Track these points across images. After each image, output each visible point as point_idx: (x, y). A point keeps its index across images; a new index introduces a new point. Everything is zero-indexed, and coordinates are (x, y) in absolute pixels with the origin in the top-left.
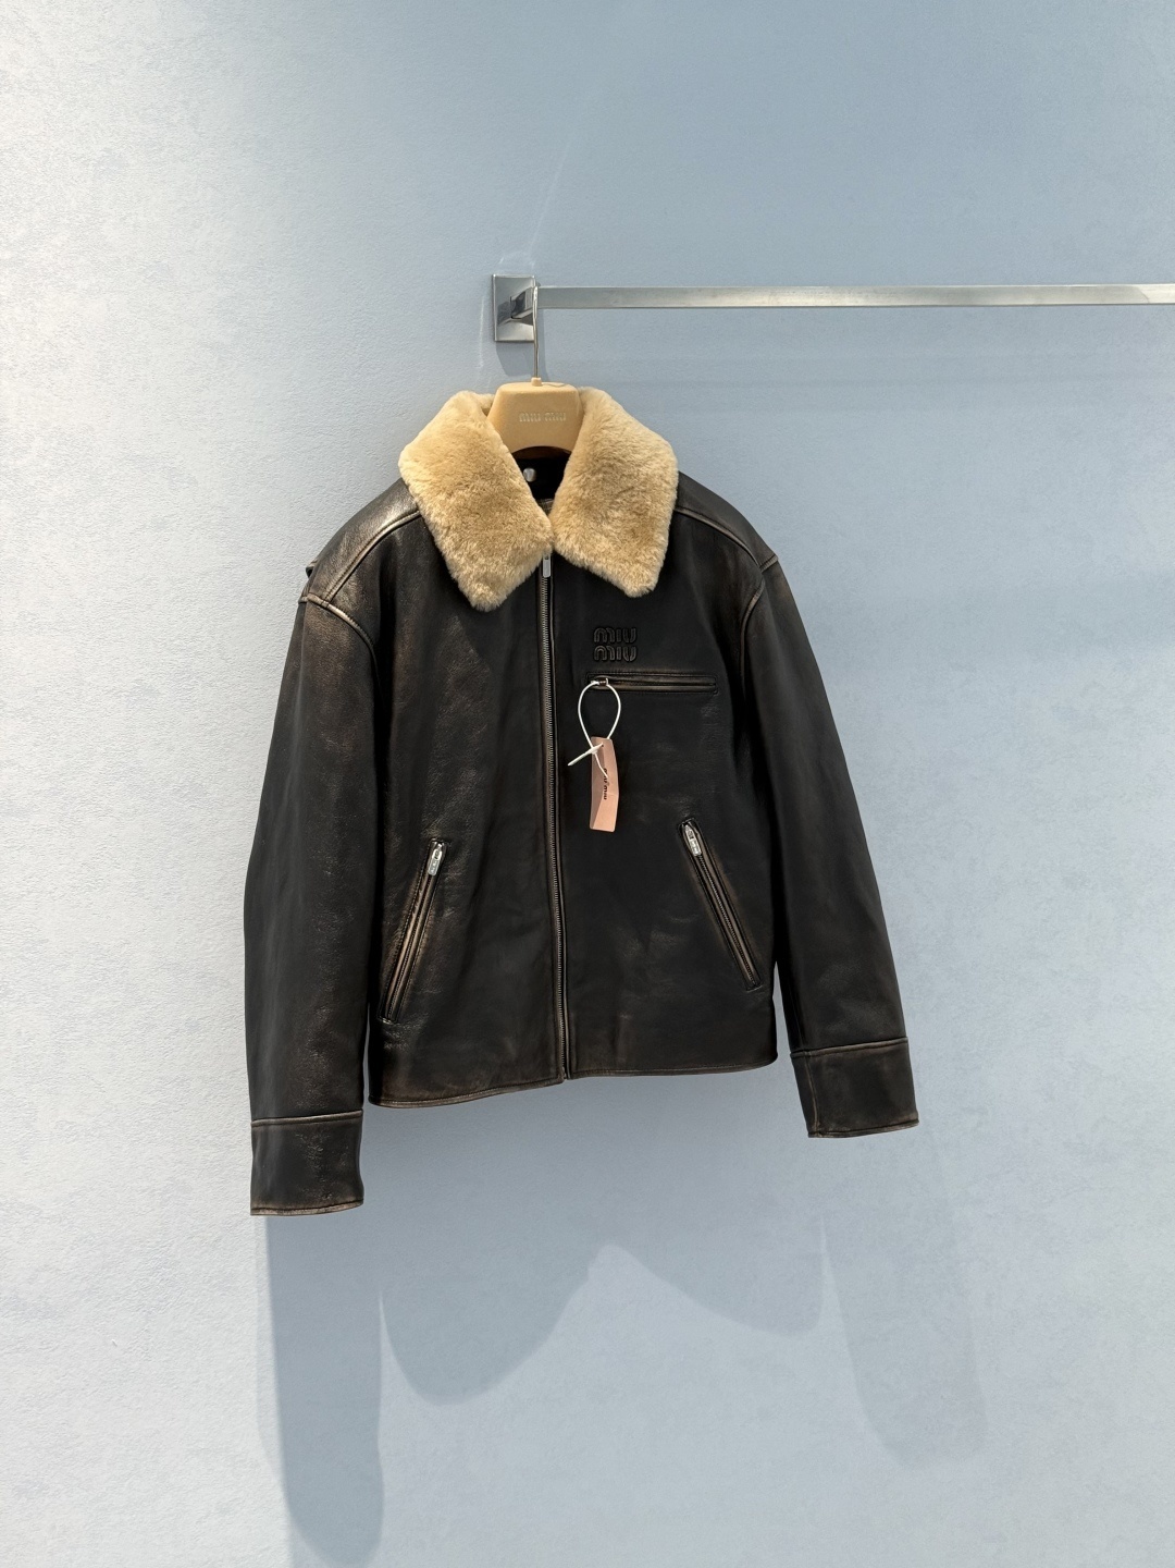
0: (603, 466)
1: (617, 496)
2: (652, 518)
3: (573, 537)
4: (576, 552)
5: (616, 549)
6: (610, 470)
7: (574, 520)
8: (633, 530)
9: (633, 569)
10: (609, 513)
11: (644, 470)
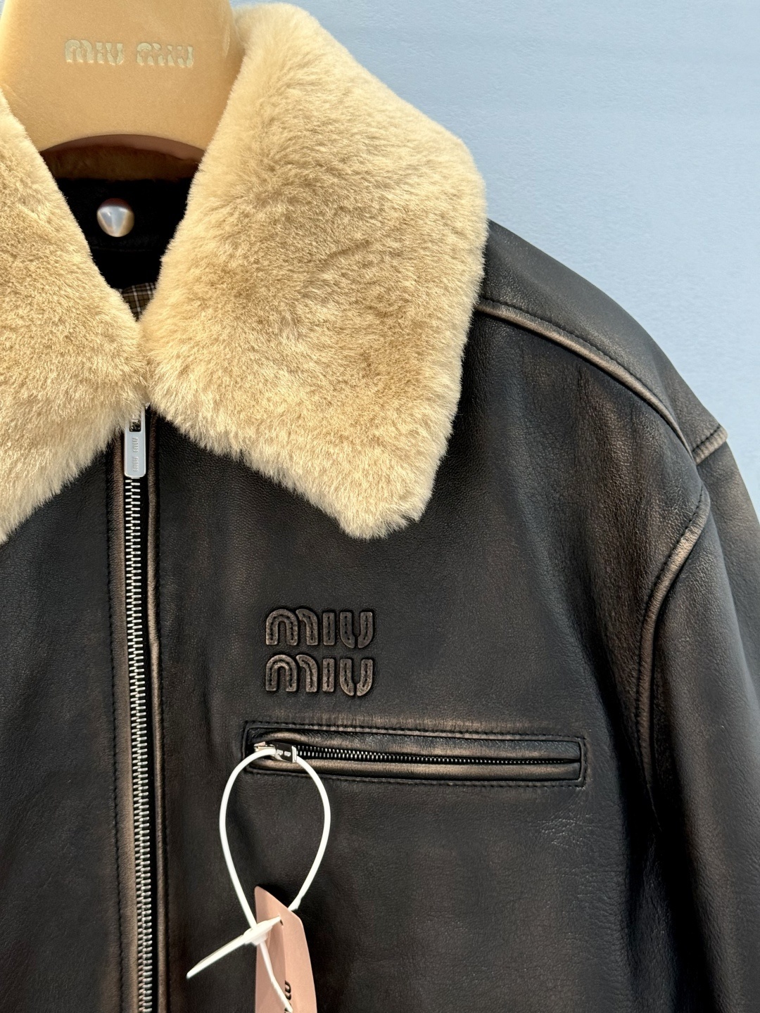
0: (287, 183)
1: (325, 265)
2: (418, 325)
3: (198, 371)
4: (206, 412)
5: (318, 406)
6: (305, 194)
7: (203, 327)
8: (365, 357)
9: (364, 462)
10: (300, 309)
11: (396, 197)
